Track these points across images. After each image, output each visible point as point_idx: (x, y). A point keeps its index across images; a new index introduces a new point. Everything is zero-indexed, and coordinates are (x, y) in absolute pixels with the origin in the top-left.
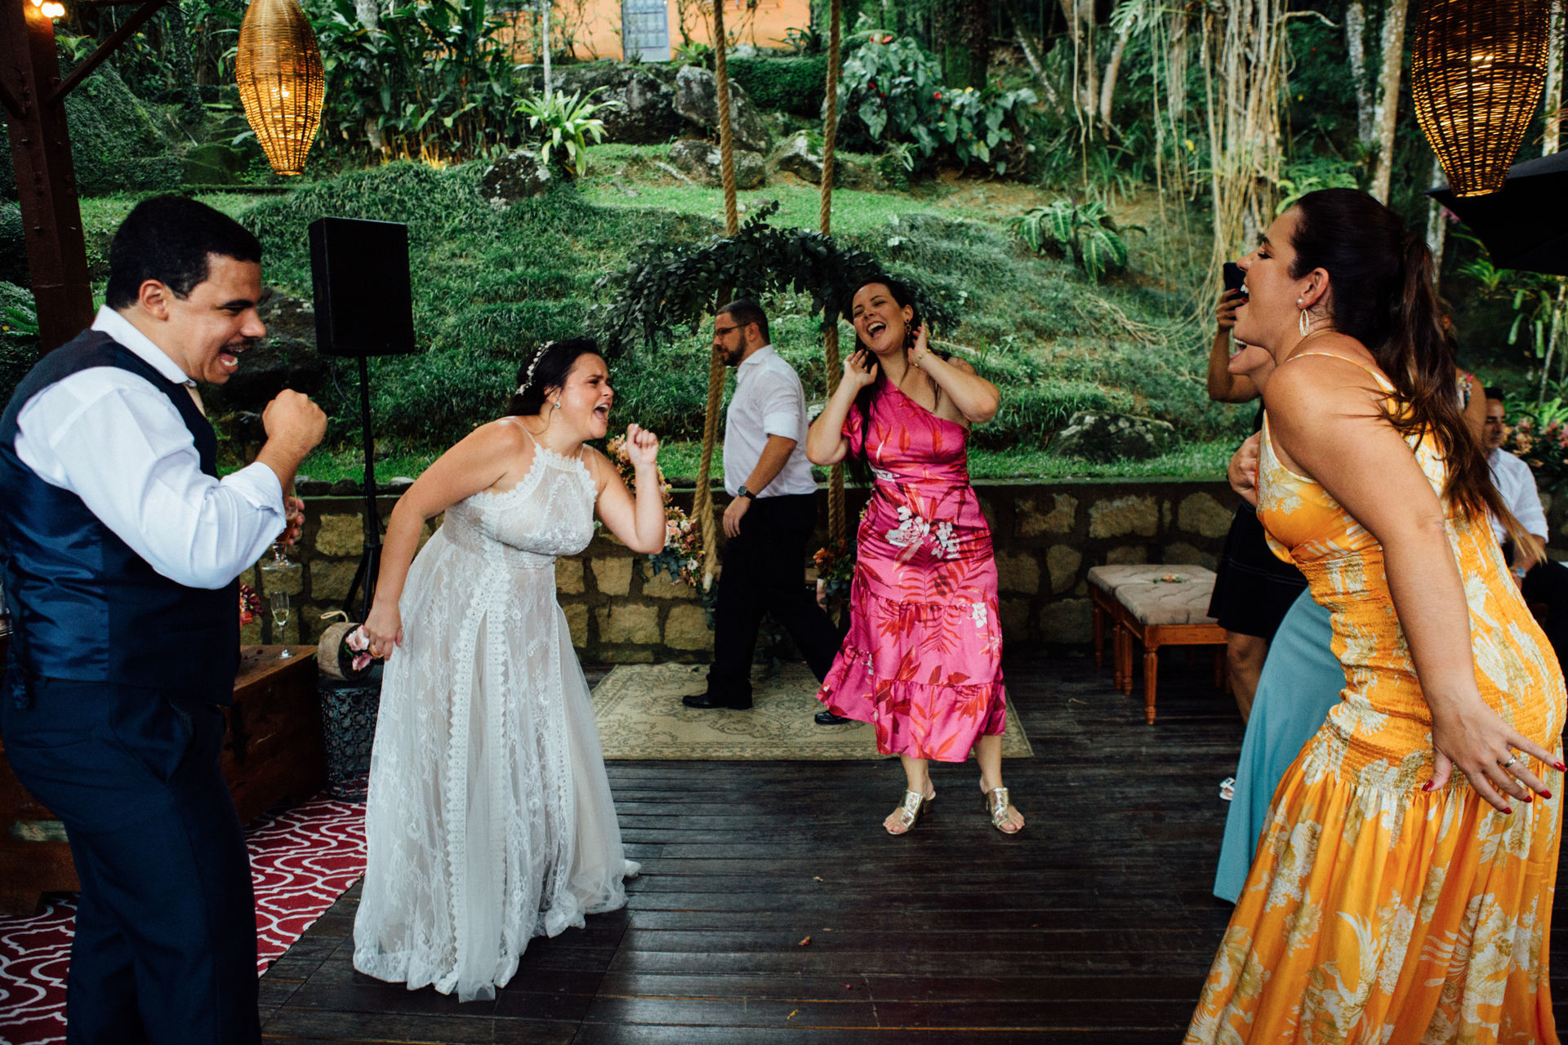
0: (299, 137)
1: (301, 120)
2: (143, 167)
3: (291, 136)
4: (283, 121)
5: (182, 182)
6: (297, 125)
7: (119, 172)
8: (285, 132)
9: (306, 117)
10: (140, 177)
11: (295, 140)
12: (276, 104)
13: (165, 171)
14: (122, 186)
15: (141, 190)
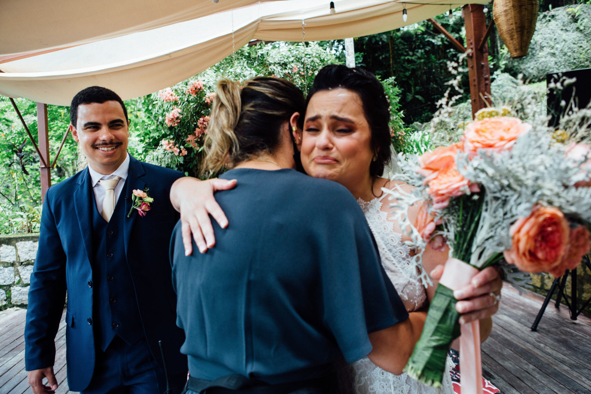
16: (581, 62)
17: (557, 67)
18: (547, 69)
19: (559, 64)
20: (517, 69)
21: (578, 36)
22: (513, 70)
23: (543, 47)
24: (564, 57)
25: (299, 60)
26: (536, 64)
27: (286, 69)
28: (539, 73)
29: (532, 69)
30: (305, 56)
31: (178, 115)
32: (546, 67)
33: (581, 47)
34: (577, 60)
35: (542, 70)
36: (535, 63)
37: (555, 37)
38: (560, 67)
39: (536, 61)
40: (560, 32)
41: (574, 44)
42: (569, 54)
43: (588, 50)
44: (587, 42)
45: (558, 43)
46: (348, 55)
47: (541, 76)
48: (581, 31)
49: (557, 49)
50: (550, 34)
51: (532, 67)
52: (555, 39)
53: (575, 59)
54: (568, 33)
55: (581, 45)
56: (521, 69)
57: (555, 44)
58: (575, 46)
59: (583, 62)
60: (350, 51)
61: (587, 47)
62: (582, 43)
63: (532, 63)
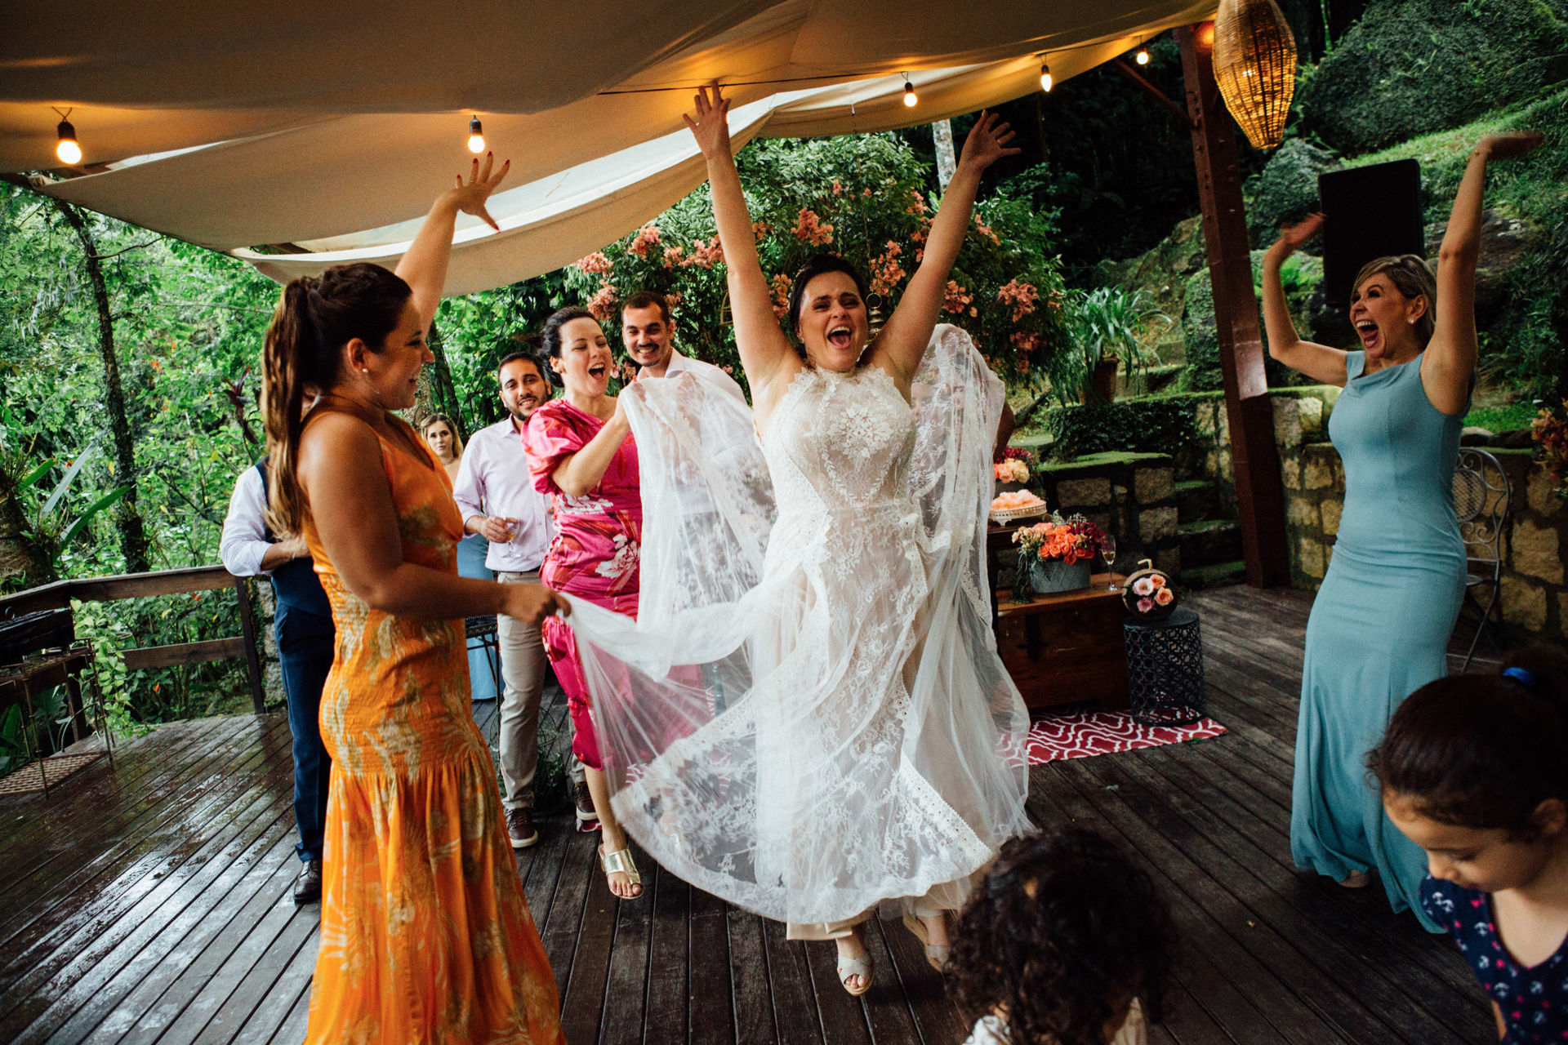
0: (1261, 113)
1: (1259, 98)
2: (1508, 79)
3: (1254, 116)
4: (1243, 105)
5: (1543, 84)
6: (1256, 105)
7: (1488, 92)
8: (1248, 113)
9: (1263, 94)
10: (1505, 91)
11: (1259, 118)
12: (1235, 92)
13: (1526, 78)
14: (1491, 105)
15: (1505, 105)
16: (1474, 96)
17: (1421, 109)
18: (1397, 117)
19: (1425, 102)
20: (1332, 119)
21: (1469, 34)
22: (1322, 122)
23: (1388, 65)
24: (1435, 87)
25: (841, 167)
26: (1374, 106)
27: (818, 188)
28: (1380, 127)
29: (1366, 117)
30: (855, 159)
31: (611, 298)
32: (1395, 114)
33: (1475, 59)
34: (1467, 90)
35: (1386, 120)
36: (1371, 103)
37: (1416, 39)
38: (1427, 109)
39: (1372, 98)
40: (1424, 26)
41: (1458, 53)
42: (1448, 77)
43: (1491, 65)
44: (1490, 46)
45: (1421, 54)
46: (940, 139)
47: (1386, 134)
48: (1476, 21)
49: (1420, 67)
50: (1402, 32)
51: (1364, 114)
52: (1416, 44)
53: (1461, 89)
54: (1445, 29)
55: (1476, 54)
56: (1341, 119)
57: (1415, 57)
58: (1461, 58)
59: (1480, 96)
60: (942, 132)
61: (1489, 59)
62: (1476, 50)
63: (1364, 105)
